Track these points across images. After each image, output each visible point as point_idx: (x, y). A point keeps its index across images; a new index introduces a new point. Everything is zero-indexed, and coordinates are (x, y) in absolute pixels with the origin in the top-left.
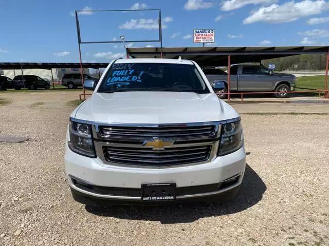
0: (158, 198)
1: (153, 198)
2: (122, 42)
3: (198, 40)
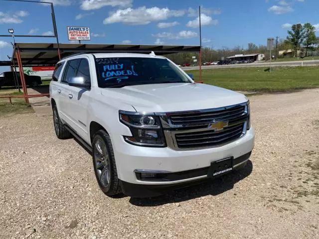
0: (223, 172)
1: (219, 173)
3: (73, 37)
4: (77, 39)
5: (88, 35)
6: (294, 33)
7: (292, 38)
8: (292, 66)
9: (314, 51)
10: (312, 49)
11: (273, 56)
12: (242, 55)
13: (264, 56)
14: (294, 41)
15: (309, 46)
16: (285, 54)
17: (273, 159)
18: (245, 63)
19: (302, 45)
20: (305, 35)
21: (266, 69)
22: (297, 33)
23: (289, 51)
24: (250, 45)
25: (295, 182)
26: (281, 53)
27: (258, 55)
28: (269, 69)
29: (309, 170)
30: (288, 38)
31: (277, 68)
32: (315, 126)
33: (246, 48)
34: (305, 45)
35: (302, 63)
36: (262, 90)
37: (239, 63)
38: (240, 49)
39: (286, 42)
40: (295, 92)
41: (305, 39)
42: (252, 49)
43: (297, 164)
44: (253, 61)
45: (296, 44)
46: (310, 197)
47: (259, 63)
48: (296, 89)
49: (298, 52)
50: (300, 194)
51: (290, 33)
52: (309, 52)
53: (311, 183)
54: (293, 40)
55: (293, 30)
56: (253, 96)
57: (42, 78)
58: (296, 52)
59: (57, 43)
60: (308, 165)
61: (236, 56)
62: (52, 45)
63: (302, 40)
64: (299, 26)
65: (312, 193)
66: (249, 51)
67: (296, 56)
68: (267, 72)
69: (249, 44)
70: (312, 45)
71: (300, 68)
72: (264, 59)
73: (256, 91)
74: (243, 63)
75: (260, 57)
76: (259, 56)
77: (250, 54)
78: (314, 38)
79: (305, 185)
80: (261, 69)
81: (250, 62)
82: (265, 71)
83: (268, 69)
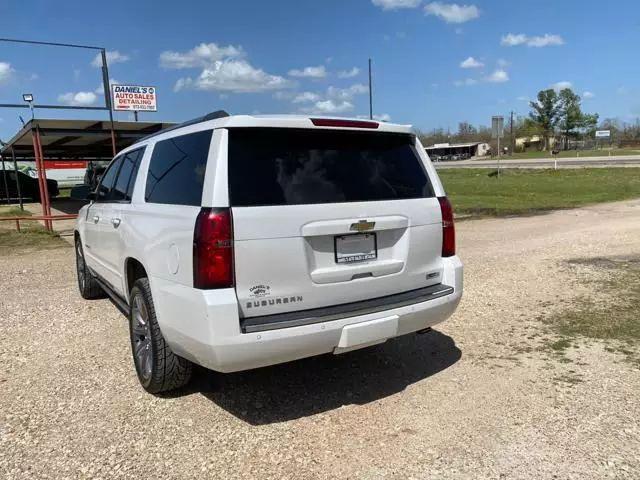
2: (28, 106)
3: (123, 104)
4: (131, 108)
5: (154, 103)
6: (541, 106)
7: (538, 114)
8: (536, 167)
9: (579, 140)
10: (576, 136)
11: (506, 149)
12: (447, 146)
13: (488, 148)
14: (543, 121)
15: (570, 131)
16: (527, 145)
17: (491, 313)
18: (454, 160)
19: (557, 129)
20: (562, 110)
21: (491, 172)
22: (549, 106)
23: (535, 139)
24: (463, 127)
25: (518, 338)
26: (520, 142)
27: (477, 146)
28: (496, 173)
29: (539, 324)
30: (531, 115)
31: (511, 172)
32: (560, 268)
33: (455, 131)
34: (563, 128)
35: (556, 162)
36: (482, 210)
37: (442, 160)
38: (444, 134)
39: (529, 124)
40: (536, 214)
41: (562, 118)
42: (466, 133)
43: (522, 318)
44: (469, 157)
45: (546, 126)
46: (534, 354)
47: (480, 161)
48: (542, 209)
49: (552, 141)
50: (520, 351)
51: (535, 105)
52: (571, 142)
53: (537, 339)
54: (540, 119)
55: (541, 100)
56: (465, 222)
57: (59, 183)
58: (548, 140)
59: (109, 120)
60: (539, 319)
61: (437, 146)
62: (100, 124)
63: (558, 119)
64: (551, 93)
65: (537, 350)
66: (461, 138)
67: (547, 149)
68: (494, 177)
69: (461, 125)
70: (576, 130)
71: (551, 171)
72: (488, 153)
73: (471, 213)
74: (450, 159)
75: (481, 150)
76: (480, 147)
77: (463, 142)
78: (578, 116)
79: (530, 342)
80: (481, 172)
81: (463, 159)
82: (491, 175)
83: (494, 173)
